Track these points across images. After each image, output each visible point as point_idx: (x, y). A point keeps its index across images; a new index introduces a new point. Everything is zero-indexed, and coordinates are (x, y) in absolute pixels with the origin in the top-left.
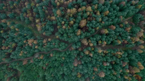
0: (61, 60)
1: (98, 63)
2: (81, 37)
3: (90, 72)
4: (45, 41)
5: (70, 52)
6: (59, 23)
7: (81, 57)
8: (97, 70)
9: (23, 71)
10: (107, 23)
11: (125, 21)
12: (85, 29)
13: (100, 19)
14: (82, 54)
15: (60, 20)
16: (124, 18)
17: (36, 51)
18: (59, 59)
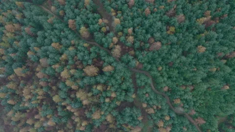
0: (166, 70)
1: (136, 13)
2: (113, 63)
3: (156, 17)
4: (151, 111)
5: (146, 64)
6: (112, 106)
7: (143, 43)
8: (147, 9)
9: (215, 116)
10: (70, 36)
11: (53, 12)
12: (98, 62)
13: (71, 49)
14: (137, 45)
15: (106, 108)
16: (48, 17)
17: (173, 115)
18: (165, 73)
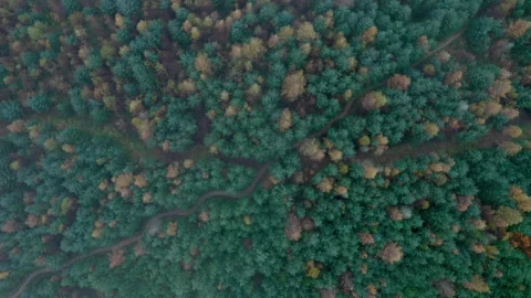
0: (239, 229)
1: (372, 214)
2: (294, 134)
3: (349, 250)
4: (172, 172)
5: (266, 196)
6: (210, 101)
7: (309, 205)
8: (371, 240)
9: (116, 291)
10: (377, 70)
11: (438, 52)
12: (305, 105)
13: (352, 62)
14: (310, 194)
15: (210, 87)
16: (432, 40)
17: (148, 211)
18: (235, 226)
